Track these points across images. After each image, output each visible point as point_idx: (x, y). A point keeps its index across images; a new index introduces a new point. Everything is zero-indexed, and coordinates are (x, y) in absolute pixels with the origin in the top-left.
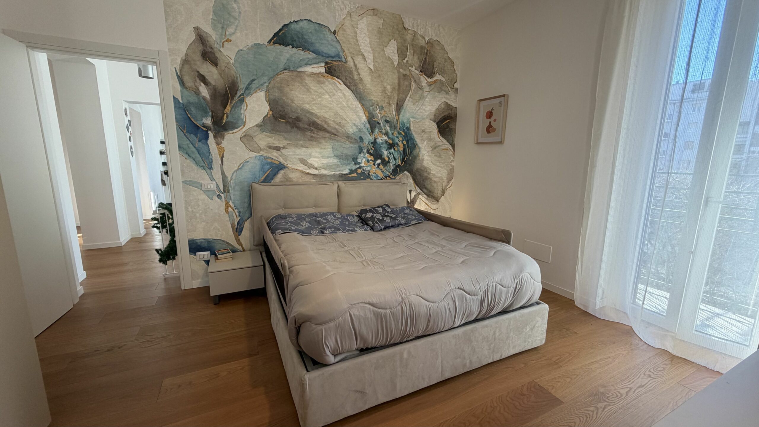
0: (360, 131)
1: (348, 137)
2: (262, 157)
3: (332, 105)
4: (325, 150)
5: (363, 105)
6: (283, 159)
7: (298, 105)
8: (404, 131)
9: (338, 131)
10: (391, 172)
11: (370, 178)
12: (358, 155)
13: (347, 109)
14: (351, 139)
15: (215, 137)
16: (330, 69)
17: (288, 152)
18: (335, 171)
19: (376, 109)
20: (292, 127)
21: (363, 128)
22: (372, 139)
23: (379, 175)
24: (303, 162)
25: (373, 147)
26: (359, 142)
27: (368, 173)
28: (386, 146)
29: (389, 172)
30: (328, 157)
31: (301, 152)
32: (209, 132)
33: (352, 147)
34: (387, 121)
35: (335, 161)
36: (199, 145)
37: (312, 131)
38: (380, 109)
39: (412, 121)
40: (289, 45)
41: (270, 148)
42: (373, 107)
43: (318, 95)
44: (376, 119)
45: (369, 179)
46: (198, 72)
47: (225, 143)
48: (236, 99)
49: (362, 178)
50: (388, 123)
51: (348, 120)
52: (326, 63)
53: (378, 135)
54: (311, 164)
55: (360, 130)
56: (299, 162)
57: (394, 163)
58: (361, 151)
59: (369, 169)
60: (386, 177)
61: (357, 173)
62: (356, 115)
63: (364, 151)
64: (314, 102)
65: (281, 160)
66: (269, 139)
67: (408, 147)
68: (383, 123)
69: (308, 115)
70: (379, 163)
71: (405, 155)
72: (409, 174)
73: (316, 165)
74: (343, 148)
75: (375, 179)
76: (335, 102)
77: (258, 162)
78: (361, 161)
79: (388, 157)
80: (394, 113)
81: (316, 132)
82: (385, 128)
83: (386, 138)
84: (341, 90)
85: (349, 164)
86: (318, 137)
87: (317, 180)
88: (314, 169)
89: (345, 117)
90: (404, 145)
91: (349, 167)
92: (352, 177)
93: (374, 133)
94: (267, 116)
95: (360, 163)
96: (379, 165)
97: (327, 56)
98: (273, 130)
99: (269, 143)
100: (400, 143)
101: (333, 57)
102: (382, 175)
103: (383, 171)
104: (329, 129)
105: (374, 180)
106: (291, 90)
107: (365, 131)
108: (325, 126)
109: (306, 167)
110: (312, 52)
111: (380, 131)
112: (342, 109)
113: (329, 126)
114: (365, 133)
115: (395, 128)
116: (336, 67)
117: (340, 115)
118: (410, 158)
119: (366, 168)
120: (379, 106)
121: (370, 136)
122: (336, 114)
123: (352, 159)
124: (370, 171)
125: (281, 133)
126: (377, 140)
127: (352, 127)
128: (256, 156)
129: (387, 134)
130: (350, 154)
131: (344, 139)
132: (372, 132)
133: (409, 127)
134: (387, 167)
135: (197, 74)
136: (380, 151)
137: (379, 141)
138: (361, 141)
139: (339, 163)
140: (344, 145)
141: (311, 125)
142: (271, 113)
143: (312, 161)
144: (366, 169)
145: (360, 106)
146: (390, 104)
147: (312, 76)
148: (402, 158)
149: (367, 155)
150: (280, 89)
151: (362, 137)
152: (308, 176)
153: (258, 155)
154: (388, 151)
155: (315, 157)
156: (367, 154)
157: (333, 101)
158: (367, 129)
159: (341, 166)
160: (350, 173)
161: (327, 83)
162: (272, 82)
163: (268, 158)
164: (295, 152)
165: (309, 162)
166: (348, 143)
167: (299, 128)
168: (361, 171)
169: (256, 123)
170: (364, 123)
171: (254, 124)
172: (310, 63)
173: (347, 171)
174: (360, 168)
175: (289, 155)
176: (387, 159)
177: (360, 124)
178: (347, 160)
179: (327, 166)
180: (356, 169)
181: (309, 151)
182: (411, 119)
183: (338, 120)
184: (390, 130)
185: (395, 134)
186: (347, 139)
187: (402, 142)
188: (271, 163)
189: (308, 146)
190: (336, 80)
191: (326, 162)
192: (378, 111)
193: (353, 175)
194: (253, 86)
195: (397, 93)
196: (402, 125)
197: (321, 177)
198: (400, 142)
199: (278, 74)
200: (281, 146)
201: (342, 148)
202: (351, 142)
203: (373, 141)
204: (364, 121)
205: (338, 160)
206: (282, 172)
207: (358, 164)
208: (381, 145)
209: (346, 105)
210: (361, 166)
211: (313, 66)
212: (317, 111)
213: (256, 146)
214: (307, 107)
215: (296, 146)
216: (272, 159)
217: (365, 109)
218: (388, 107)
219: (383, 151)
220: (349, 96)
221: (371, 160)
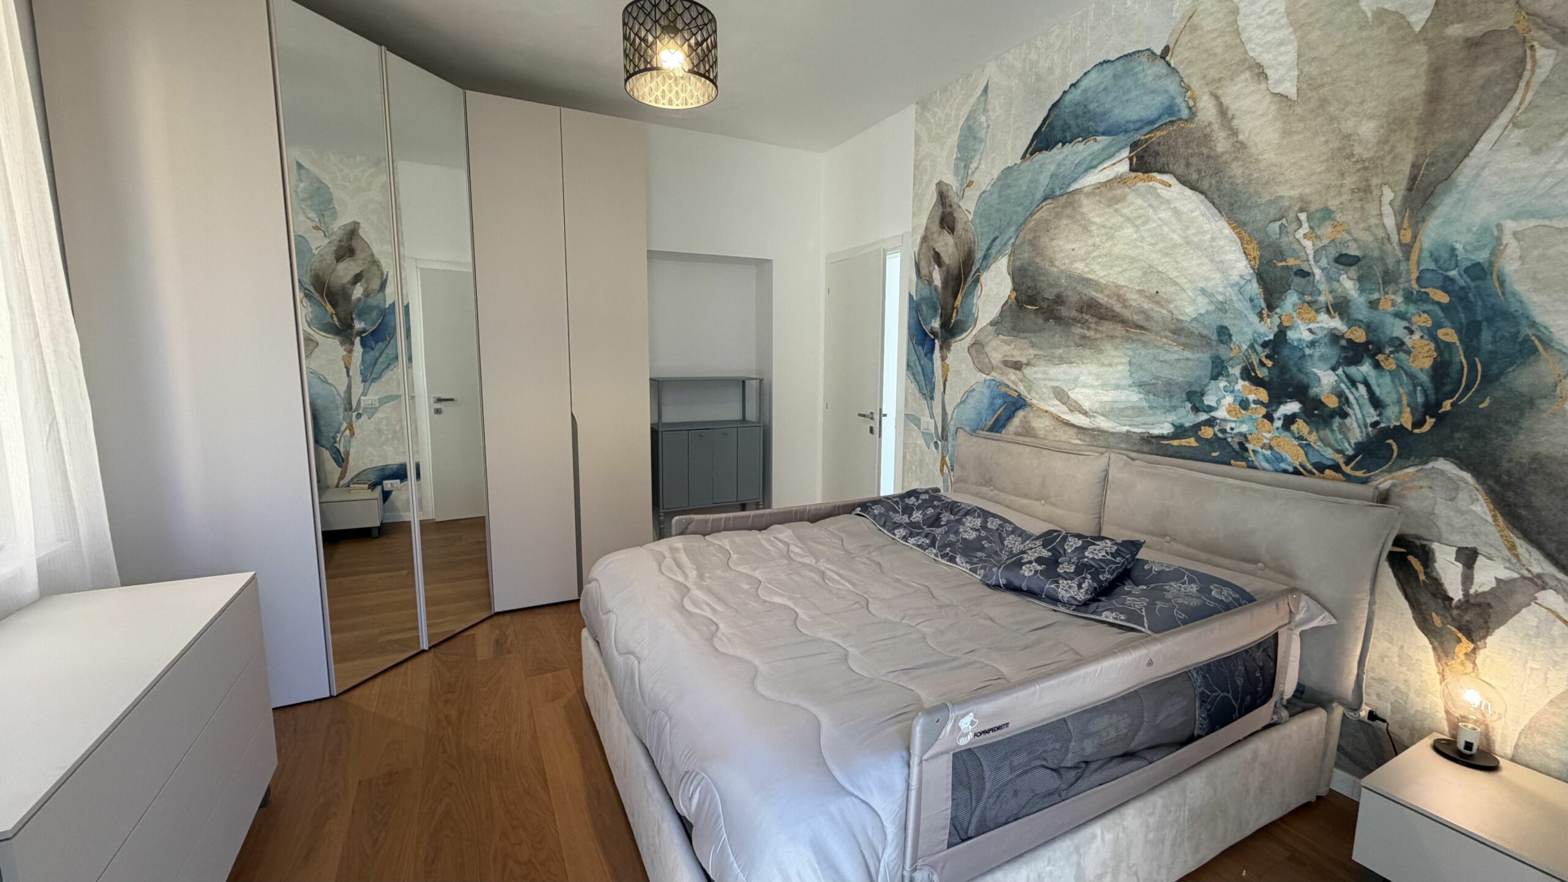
0: (1220, 310)
1: (1179, 332)
2: (993, 383)
3: (1140, 250)
4: (1111, 369)
5: (1238, 225)
6: (1025, 387)
7: (1063, 267)
8: (1447, 284)
9: (1148, 318)
10: (1350, 452)
11: (1246, 460)
12: (1207, 385)
13: (1183, 251)
14: (1187, 337)
15: (941, 348)
16: (1143, 157)
17: (1036, 372)
18: (1130, 425)
19: (1294, 226)
20: (1047, 320)
21: (1235, 298)
22: (1267, 330)
23: (1285, 455)
24: (1061, 396)
25: (1267, 357)
26: (1214, 343)
27: (1242, 445)
28: (1333, 354)
29: (1339, 452)
30: (1117, 387)
31: (1059, 374)
32: (936, 341)
33: (1187, 359)
34: (1344, 260)
35: (1134, 397)
36: (925, 361)
37: (1084, 323)
38: (1315, 222)
39: (1515, 234)
40: (1056, 143)
41: (1006, 365)
42: (1284, 221)
43: (1106, 234)
44: (1291, 262)
45: (1244, 464)
46: (934, 249)
47: (951, 357)
48: (970, 280)
49: (1214, 454)
50: (1351, 265)
51: (1182, 281)
52: (1134, 146)
53: (1294, 315)
54: (1077, 402)
55: (1222, 307)
56: (1052, 395)
57: (1369, 421)
58: (1218, 369)
59: (1244, 428)
60: (1321, 468)
61: (1199, 439)
62: (1212, 261)
63: (1231, 371)
64: (1095, 254)
65: (1022, 389)
66: (1006, 348)
67: (1471, 352)
68: (1323, 269)
69: (1079, 287)
70: (1289, 413)
71: (1448, 388)
72: (1467, 476)
73: (1086, 405)
74: (1162, 361)
75: (1266, 465)
76: (1149, 239)
77: (986, 392)
78: (1219, 402)
79: (1340, 395)
80: (1390, 222)
81: (1093, 326)
82: (1336, 285)
83: (1336, 323)
84: (1168, 201)
85: (1175, 408)
86: (1099, 336)
87: (1084, 441)
88: (1080, 413)
89: (1173, 274)
90: (1442, 348)
91: (1172, 417)
92: (1181, 446)
93: (1278, 310)
94: (1007, 302)
95: (1211, 409)
96: (1289, 420)
97: (1139, 124)
98: (1013, 329)
99: (1006, 356)
100: (1413, 340)
101: (1153, 122)
102: (1302, 458)
103: (1309, 445)
104: (1126, 313)
105: (1264, 469)
106: (1052, 239)
107: (1242, 306)
108: (1118, 308)
109: (1064, 408)
110: (1103, 134)
111: (1308, 298)
112: (1167, 255)
113: (1126, 307)
114: (1239, 315)
115: (1389, 278)
116: (1159, 144)
117: (1159, 272)
118: (1481, 406)
119: (1233, 425)
120: (1313, 208)
121: (1261, 319)
122: (1150, 271)
123: (1184, 396)
124: (1250, 437)
125: (1025, 335)
126: (1291, 335)
127: (1194, 301)
128: (985, 381)
129: (1340, 307)
130: (1181, 379)
131: (1166, 337)
132: (1271, 307)
133: (1491, 264)
134: (1332, 431)
135: (932, 252)
136: (1299, 370)
137: (1300, 334)
138: (1221, 341)
139: (1145, 404)
140: (1163, 356)
141: (1085, 310)
142: (1014, 295)
143: (1076, 395)
144: (1232, 429)
145: (1228, 231)
146: (1367, 190)
147: (1097, 191)
148: (1420, 399)
149: (1241, 385)
150: (1033, 244)
151: (1226, 328)
152: (1067, 428)
153: (988, 378)
154: (1340, 371)
155: (1084, 386)
156: (1243, 379)
157: (1143, 239)
158: (1251, 300)
159: (1151, 411)
160: (1175, 436)
161: (1130, 197)
162: (1022, 234)
163: (1000, 384)
164: (1045, 373)
165: (1072, 396)
166: (1176, 348)
167: (1059, 320)
168: (1215, 435)
169: (991, 319)
170: (1237, 283)
171: (988, 321)
172: (1095, 163)
173: (1166, 429)
174: (1210, 422)
175: (1035, 379)
176: (1332, 403)
177: (1225, 287)
178: (1171, 397)
179: (1112, 410)
180: (1197, 427)
181: (1074, 370)
182: (1510, 225)
183: (1153, 287)
184: (1362, 290)
185: (1385, 306)
186: (1175, 337)
187: (1431, 334)
188: (1005, 395)
189: (1073, 360)
190: (1155, 180)
191: (1110, 399)
192: (1305, 228)
193: (1184, 442)
194: (993, 251)
195: (1414, 134)
196: (1436, 261)
197: (1094, 436)
198: (1416, 336)
199: (1031, 215)
200: (1024, 360)
201: (1159, 364)
202: (1185, 346)
203: (1272, 337)
204: (1241, 277)
205: (1142, 396)
206: (1020, 414)
207: (1204, 411)
208: (1307, 351)
209: (1180, 241)
210: (1215, 418)
211: (1100, 167)
212: (1102, 273)
213: (987, 361)
214: (1080, 267)
215: (1052, 360)
216: (1007, 386)
217: (1246, 238)
218: (1358, 205)
219: (1315, 370)
220: (1192, 211)
221: (1255, 402)
